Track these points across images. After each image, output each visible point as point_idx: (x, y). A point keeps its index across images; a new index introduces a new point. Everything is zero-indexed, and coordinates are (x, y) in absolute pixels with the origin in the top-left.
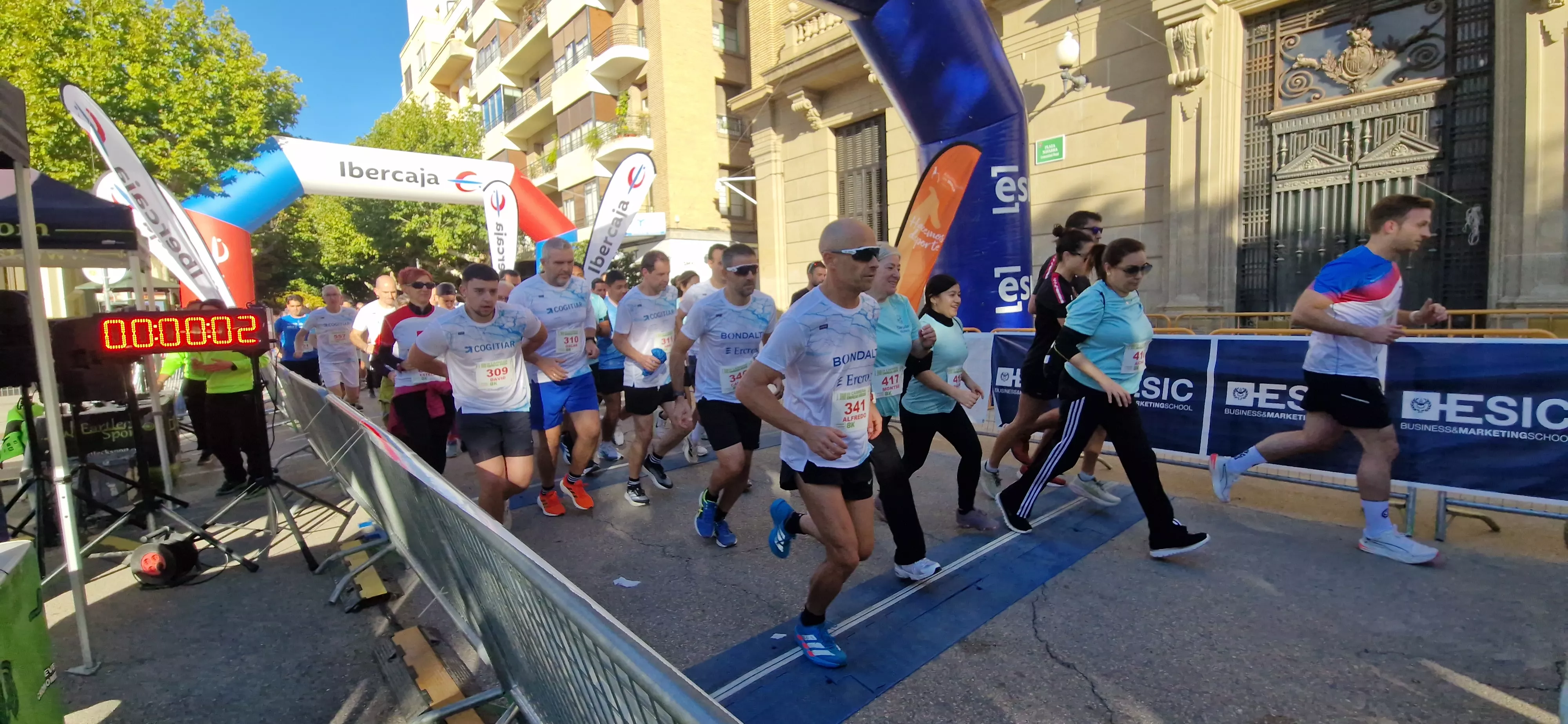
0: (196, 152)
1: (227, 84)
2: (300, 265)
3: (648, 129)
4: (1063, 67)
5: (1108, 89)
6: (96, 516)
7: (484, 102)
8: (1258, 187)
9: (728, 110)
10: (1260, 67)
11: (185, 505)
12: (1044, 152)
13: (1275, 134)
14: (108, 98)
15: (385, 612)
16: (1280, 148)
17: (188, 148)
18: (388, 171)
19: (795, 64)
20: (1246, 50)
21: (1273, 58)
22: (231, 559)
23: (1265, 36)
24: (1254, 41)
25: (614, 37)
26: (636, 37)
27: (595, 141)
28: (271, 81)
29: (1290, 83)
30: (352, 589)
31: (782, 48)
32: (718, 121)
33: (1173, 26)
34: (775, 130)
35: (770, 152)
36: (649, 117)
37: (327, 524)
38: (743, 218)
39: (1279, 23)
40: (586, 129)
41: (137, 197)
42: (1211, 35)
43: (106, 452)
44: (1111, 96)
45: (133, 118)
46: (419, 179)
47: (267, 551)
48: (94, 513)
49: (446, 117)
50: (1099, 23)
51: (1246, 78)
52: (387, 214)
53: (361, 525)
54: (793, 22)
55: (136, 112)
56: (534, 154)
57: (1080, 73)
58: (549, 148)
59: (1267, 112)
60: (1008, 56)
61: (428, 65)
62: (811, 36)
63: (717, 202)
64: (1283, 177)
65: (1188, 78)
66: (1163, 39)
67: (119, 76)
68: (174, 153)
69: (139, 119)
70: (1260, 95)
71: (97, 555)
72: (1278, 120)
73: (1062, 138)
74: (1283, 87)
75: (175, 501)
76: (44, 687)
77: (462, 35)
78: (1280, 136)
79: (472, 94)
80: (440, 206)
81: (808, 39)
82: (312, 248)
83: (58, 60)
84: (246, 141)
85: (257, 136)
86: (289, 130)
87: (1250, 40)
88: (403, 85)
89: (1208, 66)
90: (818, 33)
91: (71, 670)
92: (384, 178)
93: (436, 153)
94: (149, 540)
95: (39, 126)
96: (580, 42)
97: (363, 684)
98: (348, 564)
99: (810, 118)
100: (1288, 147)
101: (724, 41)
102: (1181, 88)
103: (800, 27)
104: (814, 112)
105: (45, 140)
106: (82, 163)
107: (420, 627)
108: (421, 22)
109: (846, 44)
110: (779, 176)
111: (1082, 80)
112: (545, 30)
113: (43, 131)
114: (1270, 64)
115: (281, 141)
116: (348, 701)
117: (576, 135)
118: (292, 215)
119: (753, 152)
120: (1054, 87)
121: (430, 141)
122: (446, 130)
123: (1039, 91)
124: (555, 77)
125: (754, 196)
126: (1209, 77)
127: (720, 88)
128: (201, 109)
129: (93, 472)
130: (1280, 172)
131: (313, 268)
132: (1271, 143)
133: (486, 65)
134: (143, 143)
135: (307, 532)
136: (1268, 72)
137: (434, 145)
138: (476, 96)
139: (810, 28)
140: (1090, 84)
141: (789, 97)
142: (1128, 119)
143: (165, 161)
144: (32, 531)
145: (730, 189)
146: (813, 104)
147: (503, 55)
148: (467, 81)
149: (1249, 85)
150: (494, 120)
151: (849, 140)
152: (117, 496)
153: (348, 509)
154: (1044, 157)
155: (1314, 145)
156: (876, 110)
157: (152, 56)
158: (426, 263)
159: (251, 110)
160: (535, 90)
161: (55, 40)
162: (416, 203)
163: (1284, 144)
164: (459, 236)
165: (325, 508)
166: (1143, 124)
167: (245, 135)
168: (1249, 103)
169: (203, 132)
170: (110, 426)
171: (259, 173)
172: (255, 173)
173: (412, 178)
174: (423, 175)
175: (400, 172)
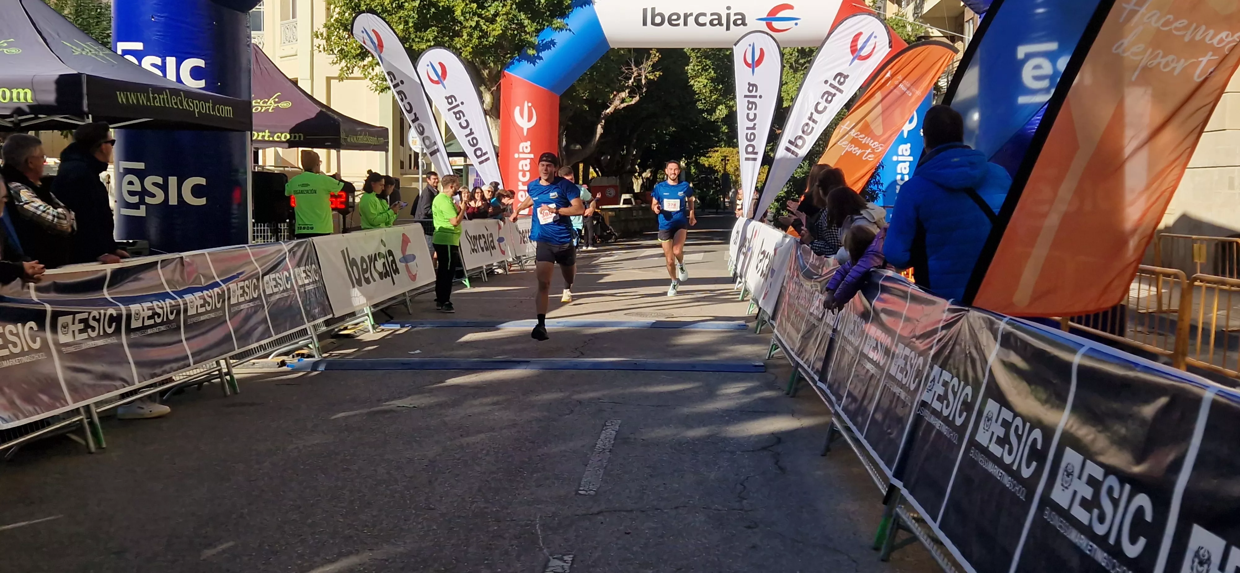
18: (691, 14)
46: (724, 21)
92: (685, 24)
171: (570, 30)
172: (566, 30)
173: (716, 21)
174: (728, 16)
175: (704, 14)
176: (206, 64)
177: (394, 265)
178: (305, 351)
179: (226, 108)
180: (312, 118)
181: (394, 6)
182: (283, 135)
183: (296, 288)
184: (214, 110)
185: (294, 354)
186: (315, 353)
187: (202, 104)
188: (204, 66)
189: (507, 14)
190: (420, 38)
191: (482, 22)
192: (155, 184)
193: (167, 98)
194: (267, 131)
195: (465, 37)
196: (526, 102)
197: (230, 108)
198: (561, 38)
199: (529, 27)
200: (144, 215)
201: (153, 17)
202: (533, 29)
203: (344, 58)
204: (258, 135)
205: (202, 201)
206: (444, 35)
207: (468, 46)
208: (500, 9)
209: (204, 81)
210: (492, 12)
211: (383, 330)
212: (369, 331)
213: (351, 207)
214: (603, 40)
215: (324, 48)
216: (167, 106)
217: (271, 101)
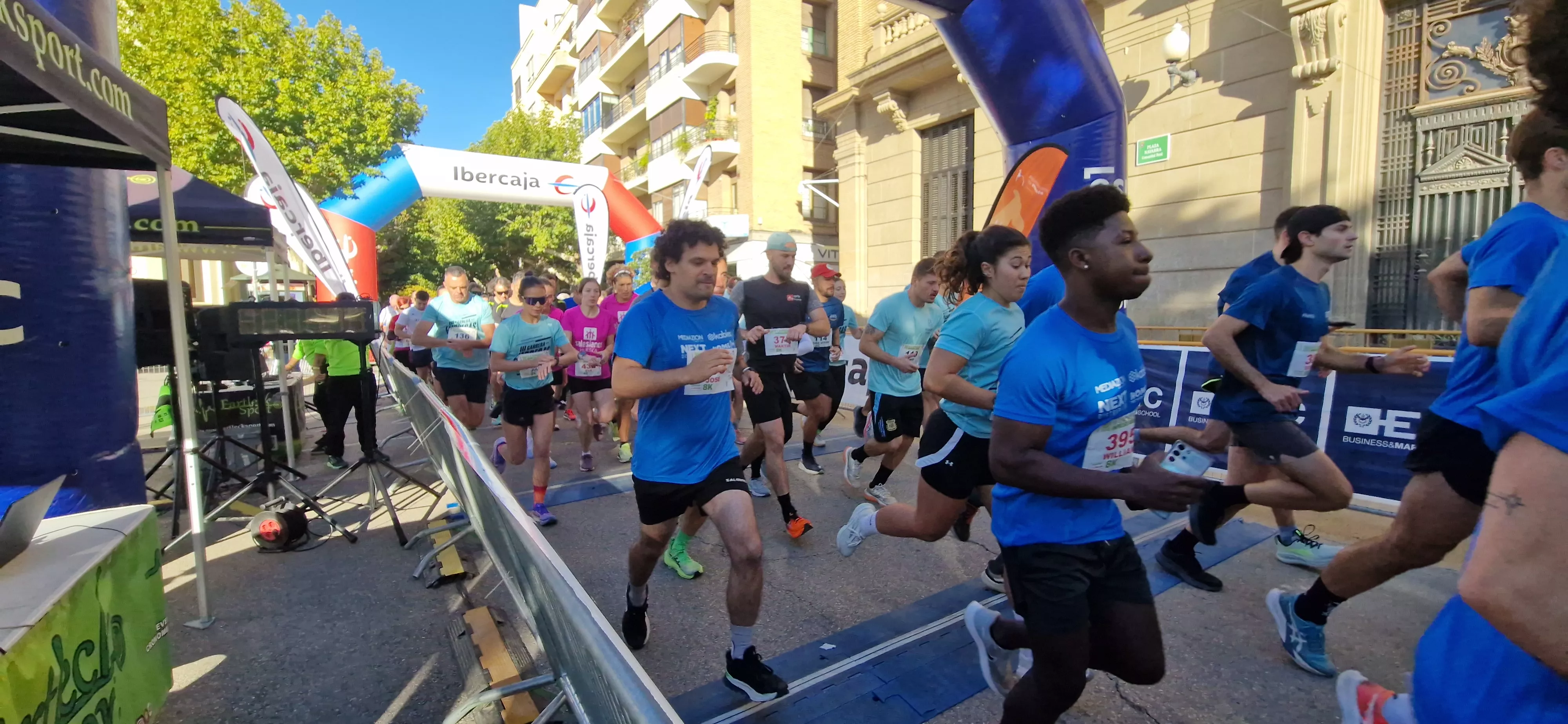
0: (334, 159)
1: (360, 96)
2: (418, 262)
3: (735, 133)
4: (1171, 61)
5: (1221, 83)
6: (228, 483)
7: (584, 109)
8: (1397, 189)
9: (814, 112)
10: (1404, 56)
11: (304, 477)
12: (1146, 152)
13: (1419, 131)
14: (261, 109)
15: (461, 590)
16: (1426, 145)
17: (326, 154)
18: (495, 175)
19: (882, 65)
20: (1388, 38)
21: (1419, 46)
22: (335, 530)
23: (1410, 22)
24: (1397, 28)
25: (706, 43)
26: (727, 43)
27: (684, 145)
28: (398, 93)
29: (1439, 75)
30: (434, 567)
31: (869, 50)
32: (804, 124)
33: (1300, 13)
34: (860, 133)
35: (854, 154)
36: (737, 122)
37: (419, 503)
38: (825, 220)
39: (1426, 8)
40: (677, 133)
41: (279, 199)
42: (1345, 22)
43: (242, 426)
44: (1225, 91)
45: (283, 128)
46: (522, 182)
47: (367, 524)
48: (227, 480)
49: (549, 124)
50: (1213, 13)
51: (1386, 68)
52: (494, 215)
53: (449, 506)
54: (882, 23)
55: (285, 123)
56: (628, 159)
57: (1189, 67)
58: (641, 152)
59: (1411, 106)
60: (1108, 52)
61: (535, 76)
62: (899, 37)
63: (800, 205)
64: (1429, 178)
65: (1316, 70)
66: (1288, 29)
67: (272, 90)
68: (314, 159)
69: (287, 129)
70: (1402, 87)
71: (224, 519)
72: (1423, 115)
73: (1166, 137)
74: (1431, 78)
75: (296, 474)
76: (155, 640)
77: (567, 46)
78: (1426, 133)
79: (573, 103)
80: (540, 208)
81: (896, 40)
82: (428, 246)
83: (218, 74)
84: (375, 148)
85: (384, 143)
86: (411, 138)
87: (1392, 27)
88: (514, 95)
89: (1340, 56)
90: (907, 33)
91: (188, 624)
92: (491, 182)
93: (538, 158)
94: (267, 508)
95: (202, 134)
96: (674, 50)
97: (433, 658)
98: (433, 542)
99: (896, 120)
100: (1435, 145)
101: (813, 44)
102: (1306, 81)
103: (889, 28)
104: (900, 114)
105: (206, 146)
106: (238, 168)
107: (489, 608)
108: (531, 35)
109: (935, 44)
110: (862, 179)
111: (1191, 74)
112: (642, 39)
113: (205, 138)
114: (1416, 53)
115: (405, 148)
116: (419, 672)
117: (667, 139)
118: (413, 216)
119: (836, 155)
120: (1159, 83)
121: (533, 147)
122: (548, 137)
123: (1144, 86)
124: (649, 84)
125: (837, 200)
126: (1342, 68)
127: (807, 91)
128: (338, 119)
129: (228, 445)
130: (1425, 173)
131: (429, 265)
132: (1415, 141)
133: (587, 74)
134: (290, 151)
135: (402, 509)
136: (1413, 61)
137: (538, 151)
138: (577, 104)
139: (899, 28)
140: (1200, 79)
141: (875, 99)
142: (1244, 116)
143: (307, 166)
144: (171, 495)
145: (813, 192)
146: (899, 105)
147: (603, 64)
148: (570, 89)
149: (1390, 77)
150: (593, 125)
151: (936, 141)
152: (248, 466)
153: (439, 490)
154: (1146, 158)
155: (1467, 142)
156: (964, 110)
157: (299, 72)
158: (527, 261)
159: (381, 120)
160: (631, 96)
161: (215, 56)
162: (519, 205)
163: (1431, 142)
164: (557, 237)
165: (419, 488)
166: (1261, 120)
167: (374, 142)
168: (1389, 95)
169: (339, 140)
170: (247, 403)
171: (384, 177)
173: (516, 181)
174: (526, 179)
175: (506, 176)
196: (345, 236)
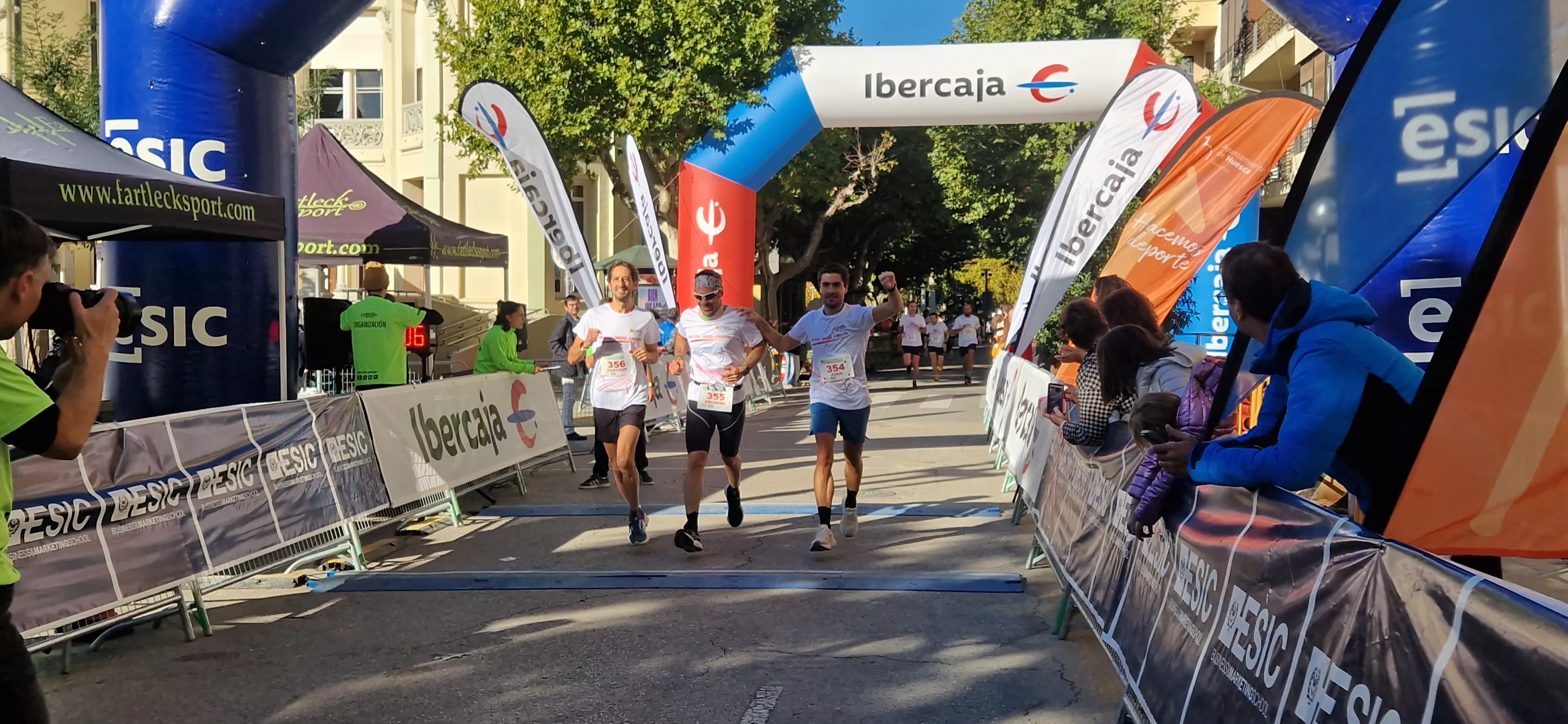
18: (930, 81)
46: (974, 89)
92: (923, 94)
93: (998, 40)
115: (801, 54)
171: (769, 105)
172: (764, 105)
173: (964, 88)
174: (980, 82)
175: (948, 81)
176: (226, 147)
177: (498, 426)
178: (342, 560)
179: (244, 207)
180: (395, 225)
181: (538, 79)
182: (352, 246)
183: (327, 468)
184: (224, 211)
185: (325, 564)
186: (354, 562)
187: (205, 202)
188: (223, 151)
189: (687, 86)
190: (572, 120)
191: (653, 97)
192: (155, 318)
193: (147, 194)
194: (330, 242)
195: (632, 117)
196: (712, 202)
197: (252, 208)
198: (757, 115)
199: (715, 102)
200: (140, 362)
201: (152, 84)
202: (721, 105)
203: (475, 149)
204: (318, 248)
205: (222, 341)
206: (605, 116)
207: (636, 129)
208: (677, 80)
209: (224, 171)
210: (667, 85)
211: (474, 522)
212: (452, 524)
213: (433, 345)
214: (813, 118)
215: (449, 136)
216: (146, 205)
217: (339, 200)
